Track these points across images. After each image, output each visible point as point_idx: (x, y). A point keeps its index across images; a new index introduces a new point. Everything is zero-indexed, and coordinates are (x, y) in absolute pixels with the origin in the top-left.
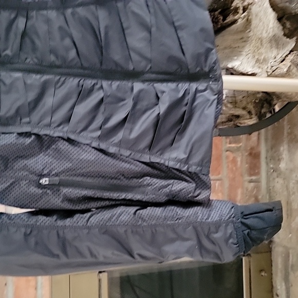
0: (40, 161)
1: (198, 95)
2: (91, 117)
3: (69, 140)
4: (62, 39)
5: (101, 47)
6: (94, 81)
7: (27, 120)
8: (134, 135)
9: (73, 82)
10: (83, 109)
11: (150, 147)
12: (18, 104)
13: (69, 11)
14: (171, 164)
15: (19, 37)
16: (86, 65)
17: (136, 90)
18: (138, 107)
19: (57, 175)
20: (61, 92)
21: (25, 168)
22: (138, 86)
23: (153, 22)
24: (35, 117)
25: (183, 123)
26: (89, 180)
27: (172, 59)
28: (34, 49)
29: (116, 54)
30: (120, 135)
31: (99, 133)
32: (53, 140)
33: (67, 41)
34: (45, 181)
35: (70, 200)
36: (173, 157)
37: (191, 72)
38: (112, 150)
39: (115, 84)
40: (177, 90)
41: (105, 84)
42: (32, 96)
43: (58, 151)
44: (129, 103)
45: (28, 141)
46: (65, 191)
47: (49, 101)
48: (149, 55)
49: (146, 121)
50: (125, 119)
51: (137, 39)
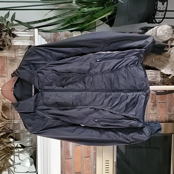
0: (95, 115)
1: (140, 96)
2: (108, 103)
3: (102, 110)
4: (102, 83)
5: (112, 84)
6: (110, 93)
7: (92, 104)
8: (120, 108)
9: (104, 94)
10: (106, 101)
11: (125, 111)
12: (90, 100)
13: (104, 75)
14: (131, 116)
15: (91, 83)
16: (107, 89)
17: (121, 96)
18: (122, 100)
19: (99, 119)
20: (101, 97)
21: (92, 116)
22: (122, 94)
23: (127, 77)
24: (94, 103)
25: (135, 104)
26: (108, 120)
27: (132, 86)
28: (94, 85)
29: (116, 86)
30: (116, 108)
31: (110, 107)
32: (98, 109)
33: (103, 83)
34: (96, 120)
35: (103, 125)
36: (131, 114)
37: (138, 89)
38: (114, 112)
39: (116, 93)
40: (133, 95)
41: (113, 93)
42: (93, 98)
43: (100, 112)
44: (119, 99)
45: (92, 110)
46: (101, 123)
47: (98, 99)
48: (125, 86)
49: (123, 104)
50: (118, 103)
51: (122, 81)
